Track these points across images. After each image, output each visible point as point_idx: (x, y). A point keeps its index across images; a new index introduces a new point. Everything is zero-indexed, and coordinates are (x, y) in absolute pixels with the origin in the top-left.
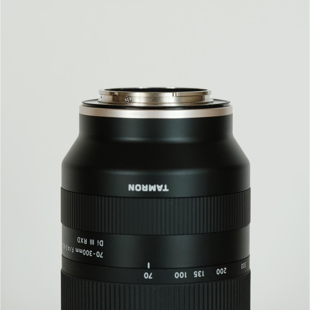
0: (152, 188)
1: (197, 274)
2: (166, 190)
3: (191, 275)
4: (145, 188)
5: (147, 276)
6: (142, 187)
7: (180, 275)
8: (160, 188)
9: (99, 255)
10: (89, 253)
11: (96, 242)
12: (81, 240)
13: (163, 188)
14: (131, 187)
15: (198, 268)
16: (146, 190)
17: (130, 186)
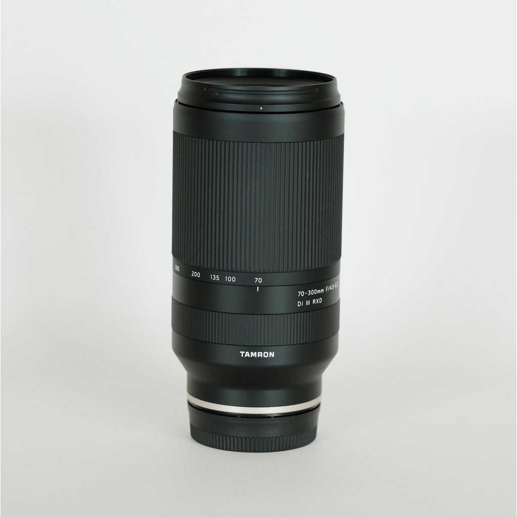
0: (253, 354)
1: (216, 278)
2: (242, 353)
3: (222, 278)
4: (260, 354)
5: (259, 280)
6: (263, 355)
7: (231, 279)
8: (247, 354)
9: (301, 293)
10: (311, 292)
11: (305, 303)
12: (319, 301)
13: (244, 354)
14: (272, 354)
15: (216, 282)
16: (259, 353)
17: (273, 356)
